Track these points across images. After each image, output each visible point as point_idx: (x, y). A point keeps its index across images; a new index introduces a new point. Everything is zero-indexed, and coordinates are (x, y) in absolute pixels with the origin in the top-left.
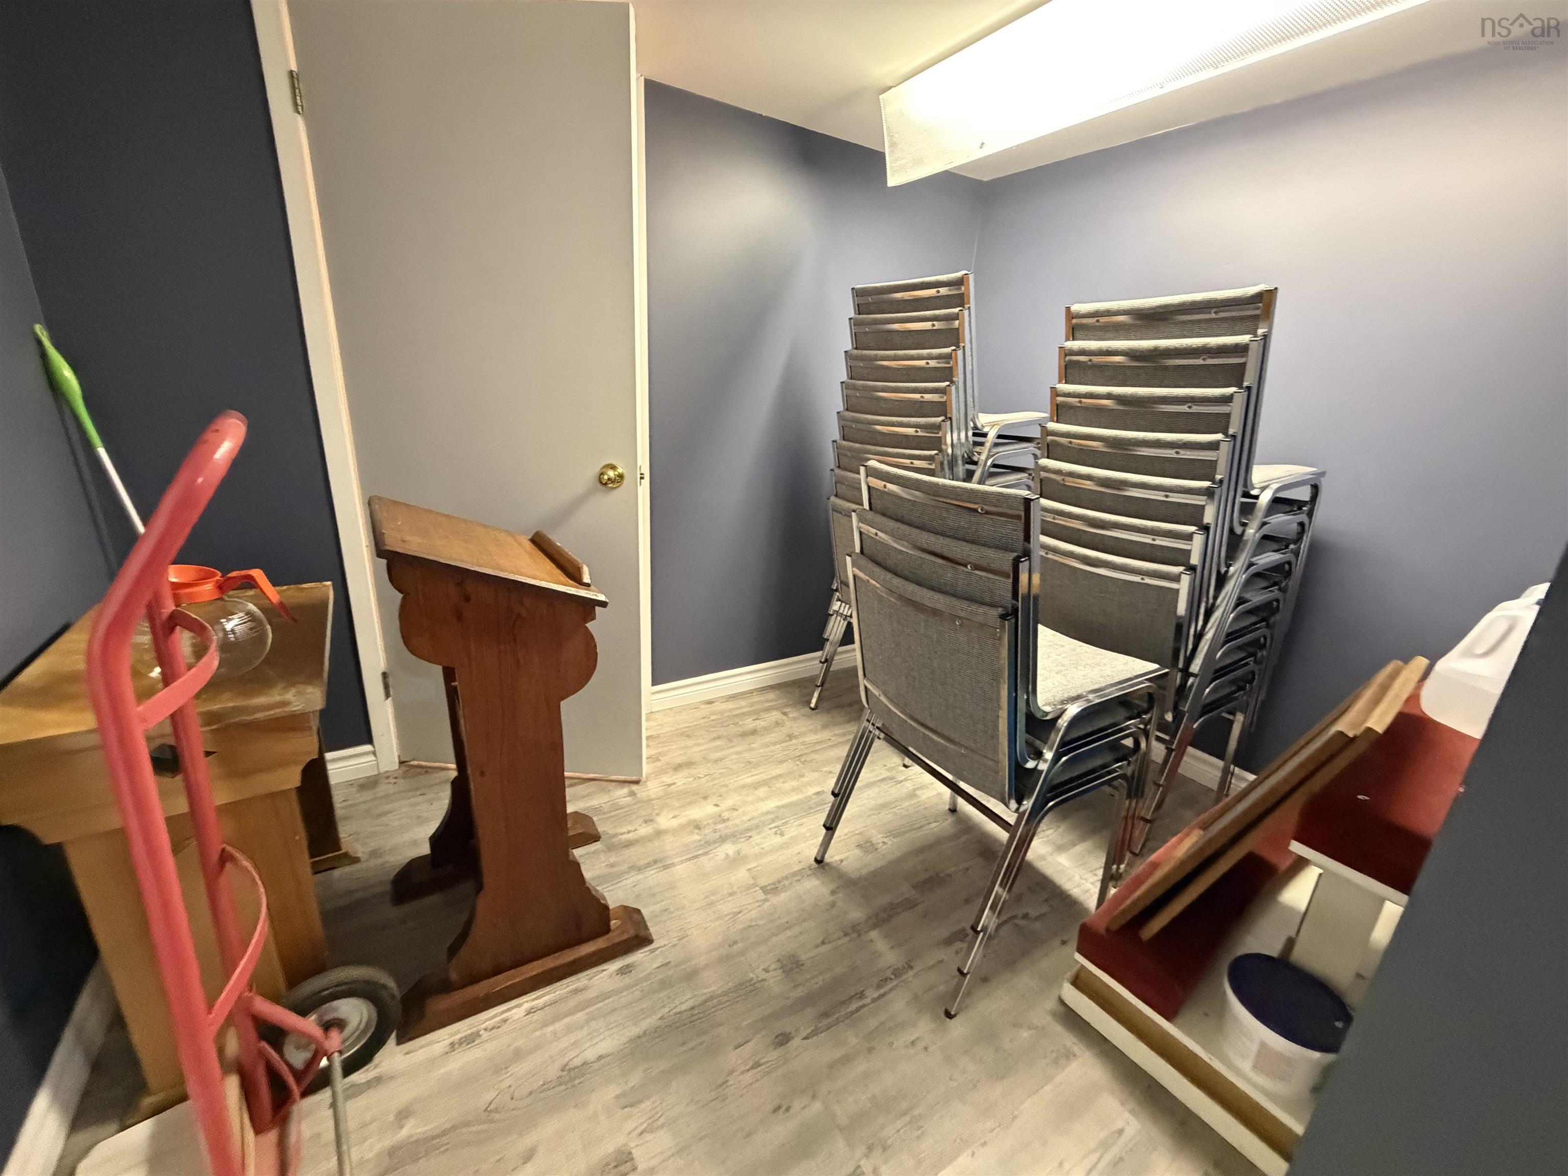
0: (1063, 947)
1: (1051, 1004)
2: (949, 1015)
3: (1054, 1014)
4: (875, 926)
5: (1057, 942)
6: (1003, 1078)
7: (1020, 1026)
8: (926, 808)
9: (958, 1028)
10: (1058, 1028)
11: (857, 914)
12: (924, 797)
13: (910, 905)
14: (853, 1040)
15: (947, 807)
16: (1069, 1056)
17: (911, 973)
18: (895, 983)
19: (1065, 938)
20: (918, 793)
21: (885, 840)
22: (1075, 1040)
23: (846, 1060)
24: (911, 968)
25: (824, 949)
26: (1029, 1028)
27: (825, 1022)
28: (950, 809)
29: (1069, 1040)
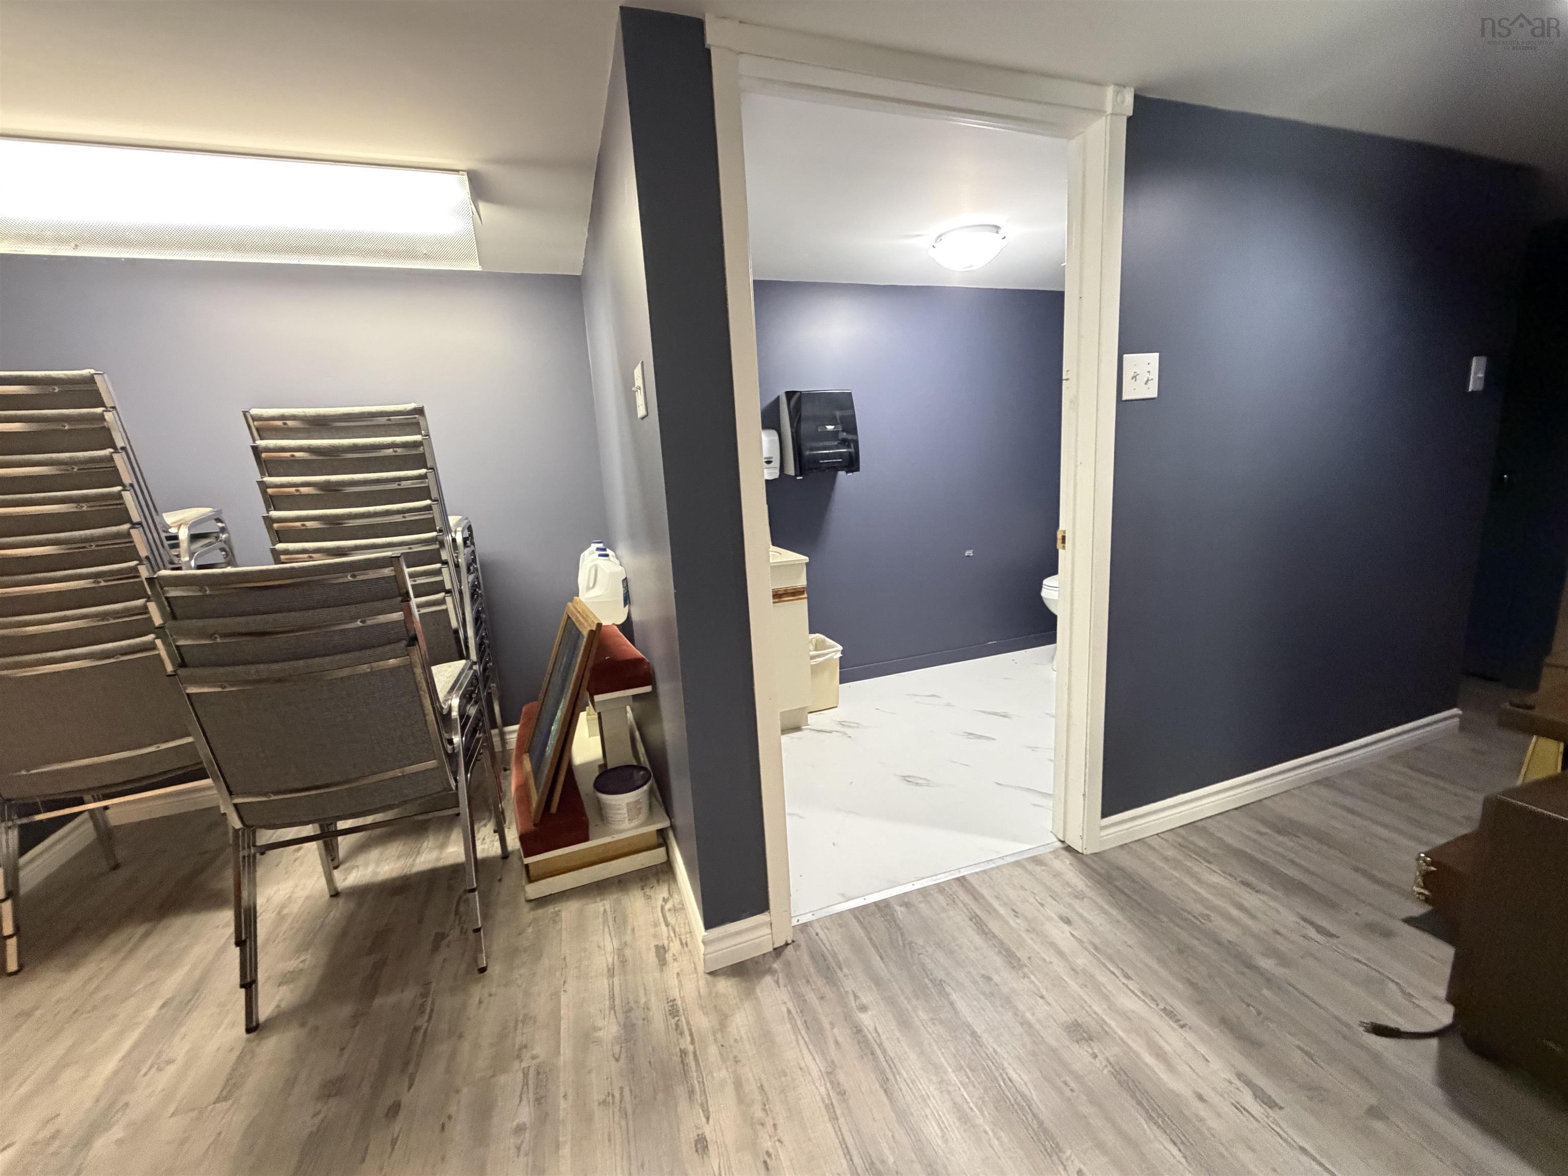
0: (502, 883)
1: (526, 908)
2: (483, 970)
3: (532, 909)
4: (372, 997)
5: (497, 883)
6: (541, 955)
7: (524, 931)
8: (309, 913)
9: (495, 970)
10: (540, 912)
11: (346, 1011)
12: (295, 910)
13: (379, 966)
14: (443, 1048)
15: (328, 896)
16: (558, 913)
17: (433, 985)
18: (430, 1000)
19: (499, 878)
20: (286, 911)
21: (302, 958)
22: (552, 906)
23: (453, 1056)
24: (429, 983)
25: (347, 1053)
26: (529, 926)
27: (411, 1068)
28: (332, 896)
29: (551, 909)
